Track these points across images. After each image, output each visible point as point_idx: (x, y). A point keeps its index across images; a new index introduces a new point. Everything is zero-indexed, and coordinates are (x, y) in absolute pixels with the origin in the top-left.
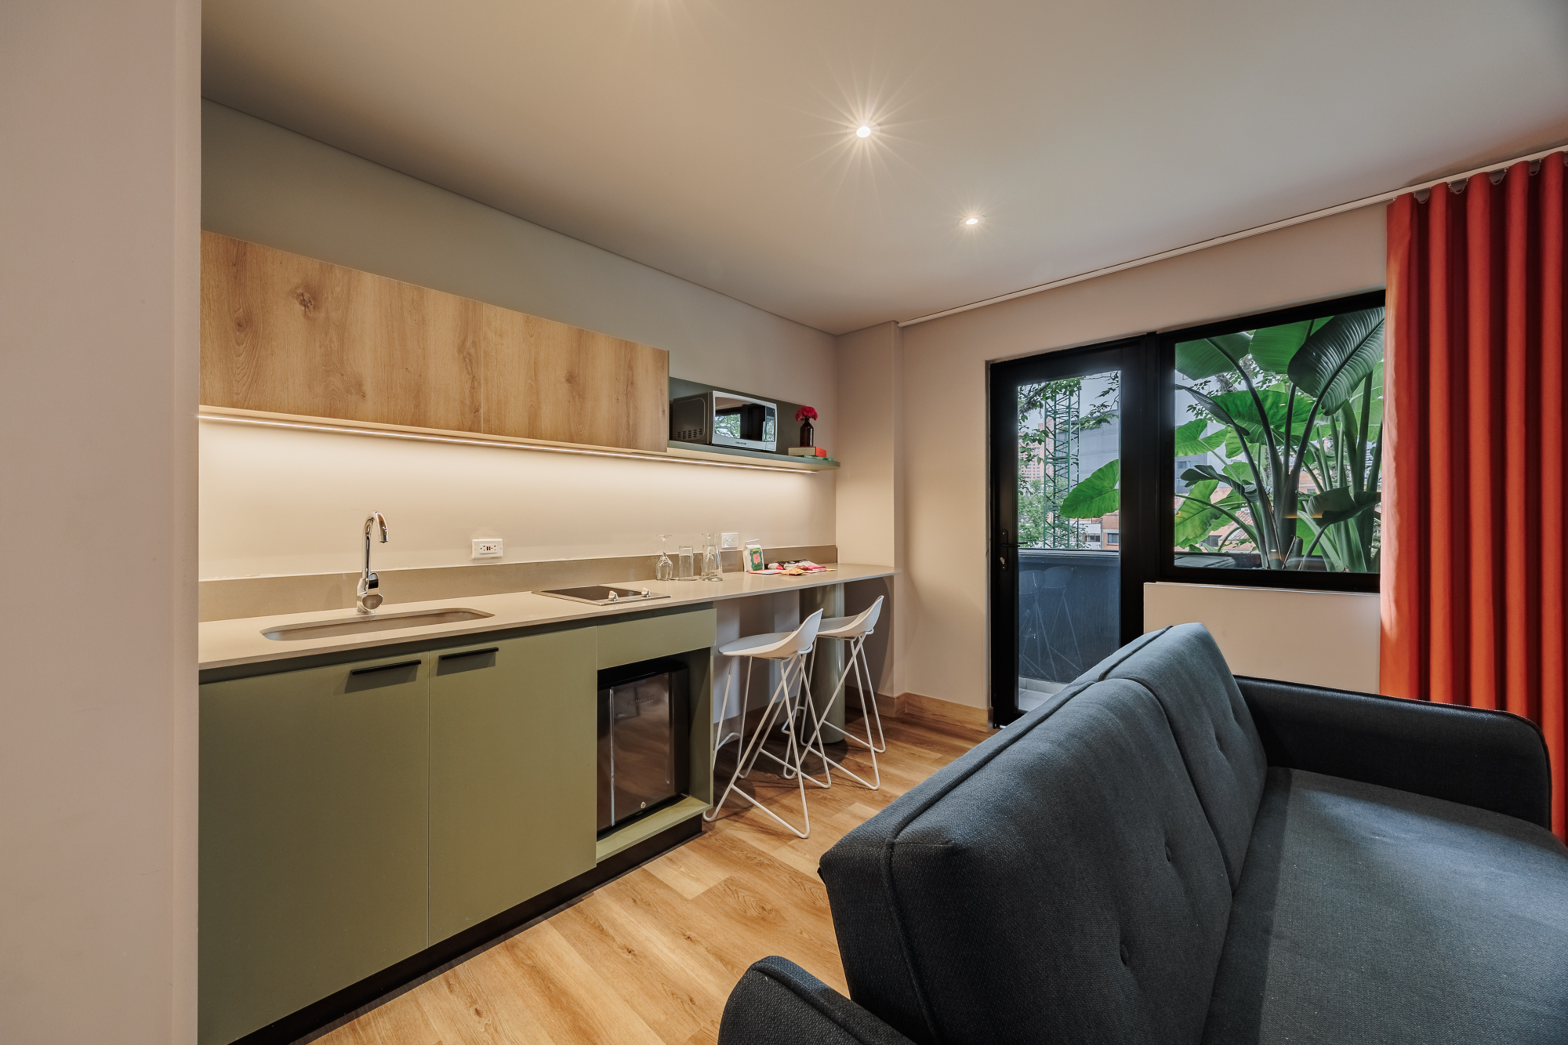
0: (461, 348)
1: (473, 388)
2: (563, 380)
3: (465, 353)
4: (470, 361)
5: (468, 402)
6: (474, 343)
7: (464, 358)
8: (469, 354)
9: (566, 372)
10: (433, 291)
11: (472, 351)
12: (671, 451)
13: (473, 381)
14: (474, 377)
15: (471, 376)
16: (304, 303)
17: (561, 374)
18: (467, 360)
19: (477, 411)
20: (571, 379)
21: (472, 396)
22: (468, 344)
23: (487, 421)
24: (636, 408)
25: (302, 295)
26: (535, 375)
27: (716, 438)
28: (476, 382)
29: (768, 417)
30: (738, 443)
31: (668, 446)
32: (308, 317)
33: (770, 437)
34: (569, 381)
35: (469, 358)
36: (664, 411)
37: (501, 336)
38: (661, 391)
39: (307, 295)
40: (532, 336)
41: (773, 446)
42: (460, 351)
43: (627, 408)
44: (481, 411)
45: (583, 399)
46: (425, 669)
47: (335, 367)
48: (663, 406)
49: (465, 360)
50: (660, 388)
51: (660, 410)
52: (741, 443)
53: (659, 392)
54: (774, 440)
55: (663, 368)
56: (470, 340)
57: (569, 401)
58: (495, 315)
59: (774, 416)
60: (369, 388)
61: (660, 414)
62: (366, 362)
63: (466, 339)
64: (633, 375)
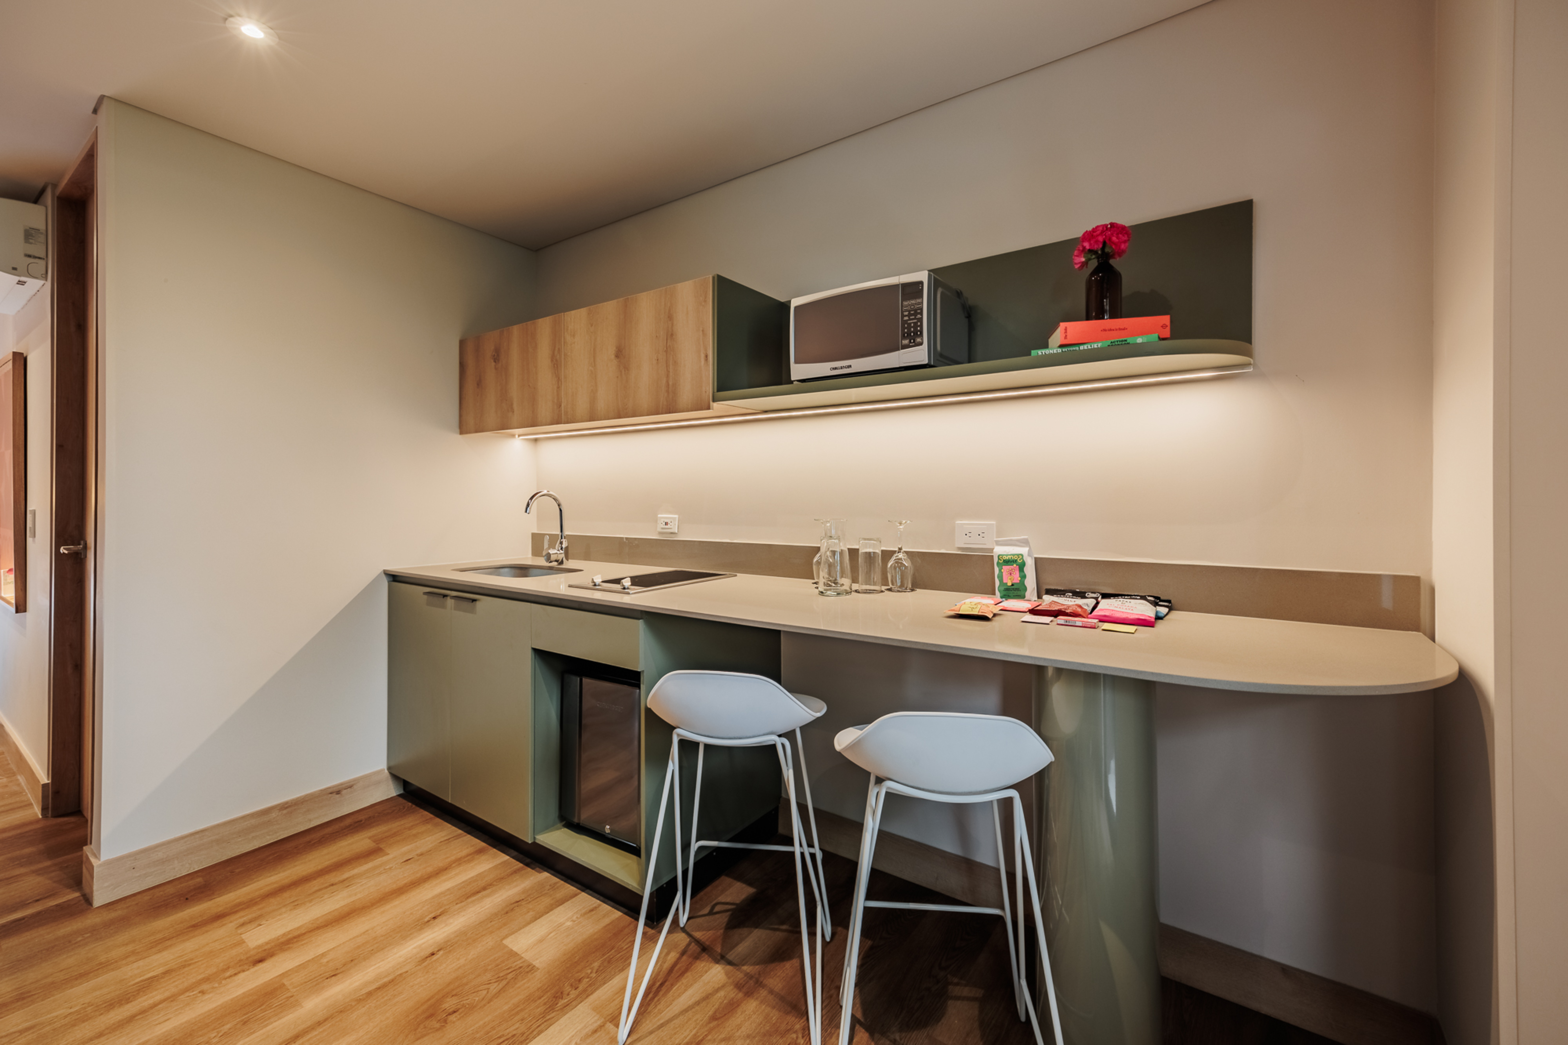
0: (553, 357)
1: (558, 387)
2: (613, 357)
3: (554, 361)
5: (556, 399)
6: (559, 349)
7: (554, 365)
8: (556, 360)
9: (615, 348)
10: (540, 320)
11: (558, 357)
12: (718, 407)
13: (558, 382)
15: (557, 378)
16: (495, 362)
17: (611, 351)
18: (556, 366)
19: (560, 406)
20: (620, 353)
21: (558, 395)
22: (556, 352)
23: (566, 413)
24: (675, 363)
25: (494, 355)
26: (594, 361)
27: (798, 371)
28: (560, 382)
29: (905, 303)
30: (836, 368)
31: (714, 401)
32: (496, 369)
33: (912, 337)
34: (617, 356)
35: (556, 364)
36: (707, 356)
37: (574, 336)
38: (703, 331)
39: (496, 354)
40: (592, 326)
41: (919, 354)
42: (552, 361)
43: (667, 366)
44: (563, 405)
45: (628, 370)
46: (450, 602)
47: (504, 397)
48: (706, 350)
49: (554, 367)
50: (701, 329)
51: (703, 356)
52: (841, 368)
53: (701, 332)
54: (921, 344)
55: (705, 301)
56: (557, 349)
57: (617, 377)
58: (571, 319)
59: (922, 297)
60: (515, 405)
61: (703, 361)
62: (514, 388)
63: (554, 350)
64: (672, 325)
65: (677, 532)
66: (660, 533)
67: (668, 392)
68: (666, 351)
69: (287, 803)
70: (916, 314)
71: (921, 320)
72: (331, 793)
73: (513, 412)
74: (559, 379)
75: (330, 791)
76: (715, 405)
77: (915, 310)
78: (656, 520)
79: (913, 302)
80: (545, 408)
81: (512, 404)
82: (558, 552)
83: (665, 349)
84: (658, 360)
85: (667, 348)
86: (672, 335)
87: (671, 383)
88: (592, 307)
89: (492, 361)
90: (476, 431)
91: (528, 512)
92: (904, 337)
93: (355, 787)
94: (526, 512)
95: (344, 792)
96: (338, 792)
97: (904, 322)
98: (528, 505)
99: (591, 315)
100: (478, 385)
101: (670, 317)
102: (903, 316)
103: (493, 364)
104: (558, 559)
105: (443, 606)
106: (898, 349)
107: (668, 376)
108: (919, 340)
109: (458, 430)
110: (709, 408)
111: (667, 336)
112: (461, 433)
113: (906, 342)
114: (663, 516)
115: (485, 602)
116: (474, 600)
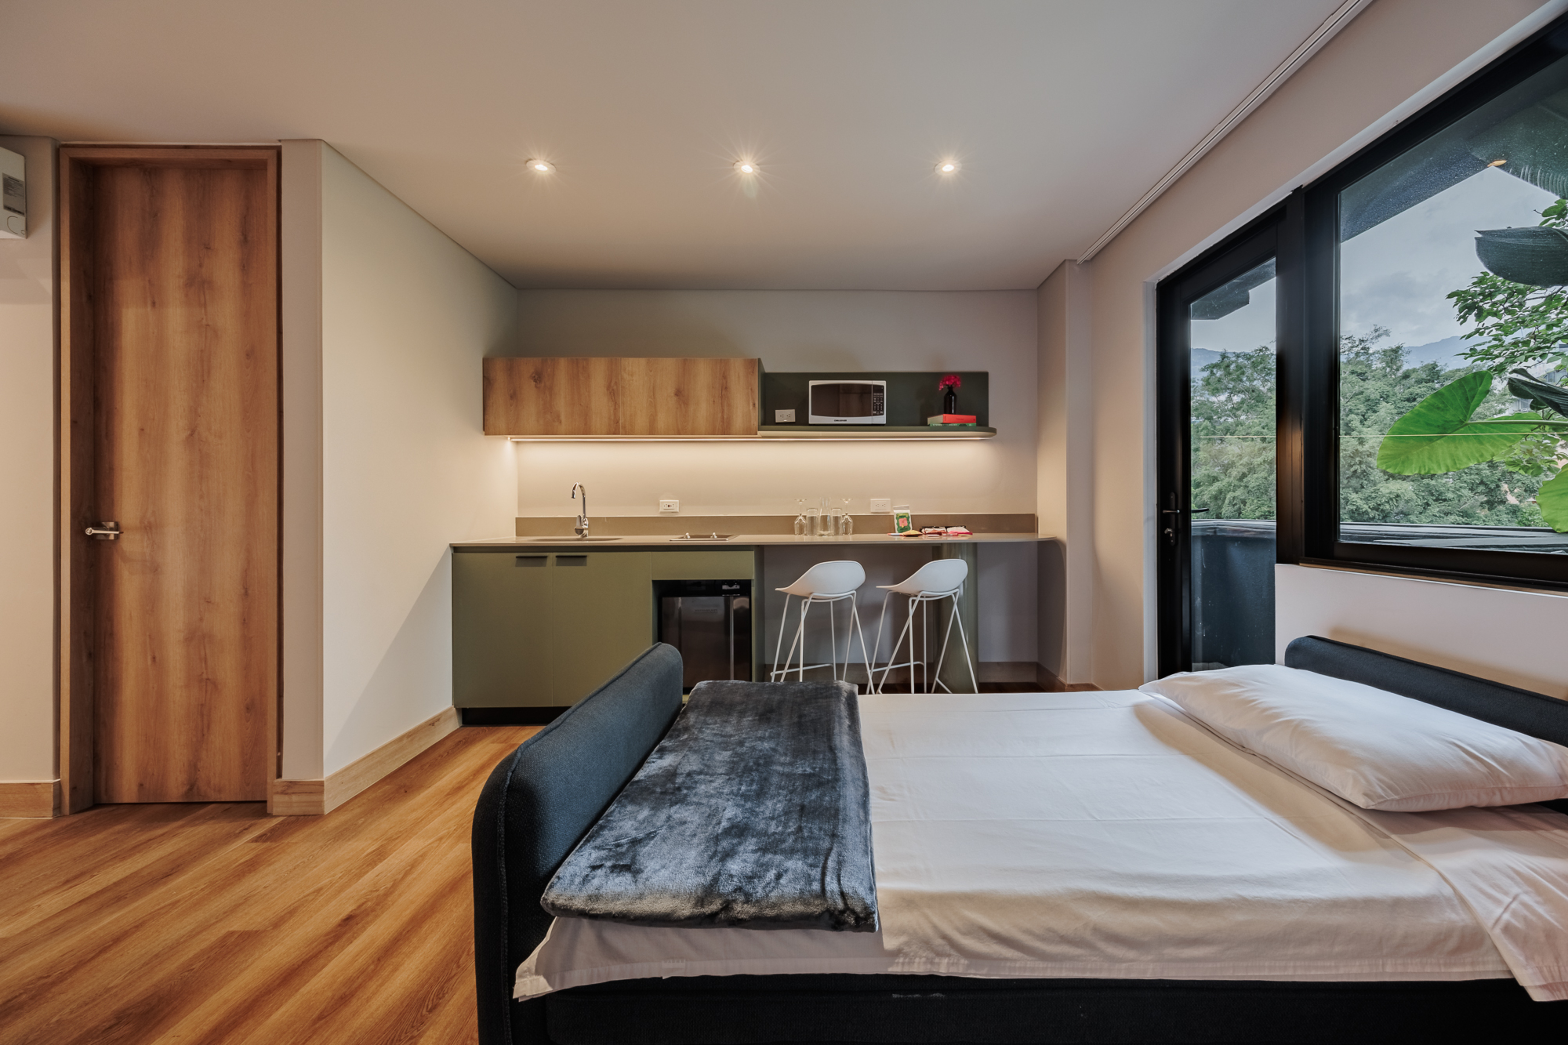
0: (609, 387)
1: (615, 409)
2: (673, 395)
3: (611, 390)
4: (614, 394)
5: (613, 417)
6: (616, 382)
7: (610, 393)
8: (613, 390)
9: (675, 389)
10: (595, 358)
11: (615, 388)
12: (760, 433)
13: (615, 405)
14: (616, 403)
16: (535, 381)
17: (671, 391)
19: (618, 422)
20: (678, 393)
21: (615, 414)
22: (613, 384)
23: (624, 427)
24: (729, 405)
26: (654, 394)
27: (813, 419)
28: (618, 405)
29: (875, 394)
30: (837, 421)
31: (759, 430)
32: (537, 387)
33: (879, 411)
34: (677, 395)
35: (612, 392)
36: (754, 405)
37: (632, 375)
38: (751, 389)
39: (536, 377)
40: (651, 371)
41: (882, 419)
42: (608, 389)
43: (722, 406)
44: (620, 422)
45: (687, 405)
46: (551, 561)
47: (548, 410)
48: (754, 400)
50: (749, 387)
51: (751, 404)
52: (841, 421)
53: (750, 390)
54: (883, 414)
55: (753, 372)
56: (613, 382)
57: (677, 408)
58: (629, 363)
59: (883, 393)
60: (563, 418)
61: (751, 407)
62: (561, 404)
63: (611, 381)
64: (726, 382)
65: (678, 511)
66: (662, 513)
67: (723, 421)
68: (722, 397)
69: (410, 732)
70: (880, 400)
71: (883, 403)
72: (430, 724)
73: (561, 422)
75: (429, 722)
76: (759, 432)
77: (880, 398)
78: (658, 504)
79: (878, 394)
80: (598, 422)
81: (558, 416)
82: (586, 528)
83: (720, 395)
84: (714, 401)
85: (722, 395)
86: (726, 388)
87: (725, 417)
88: (650, 358)
89: (532, 381)
92: (874, 410)
93: (441, 720)
94: (573, 498)
97: (874, 403)
98: (573, 493)
99: (650, 364)
101: (725, 377)
102: (874, 400)
103: (533, 383)
106: (870, 415)
107: (723, 412)
108: (881, 412)
109: (482, 431)
110: (754, 433)
111: (722, 388)
112: (486, 434)
113: (875, 412)
114: (664, 501)
116: (585, 557)
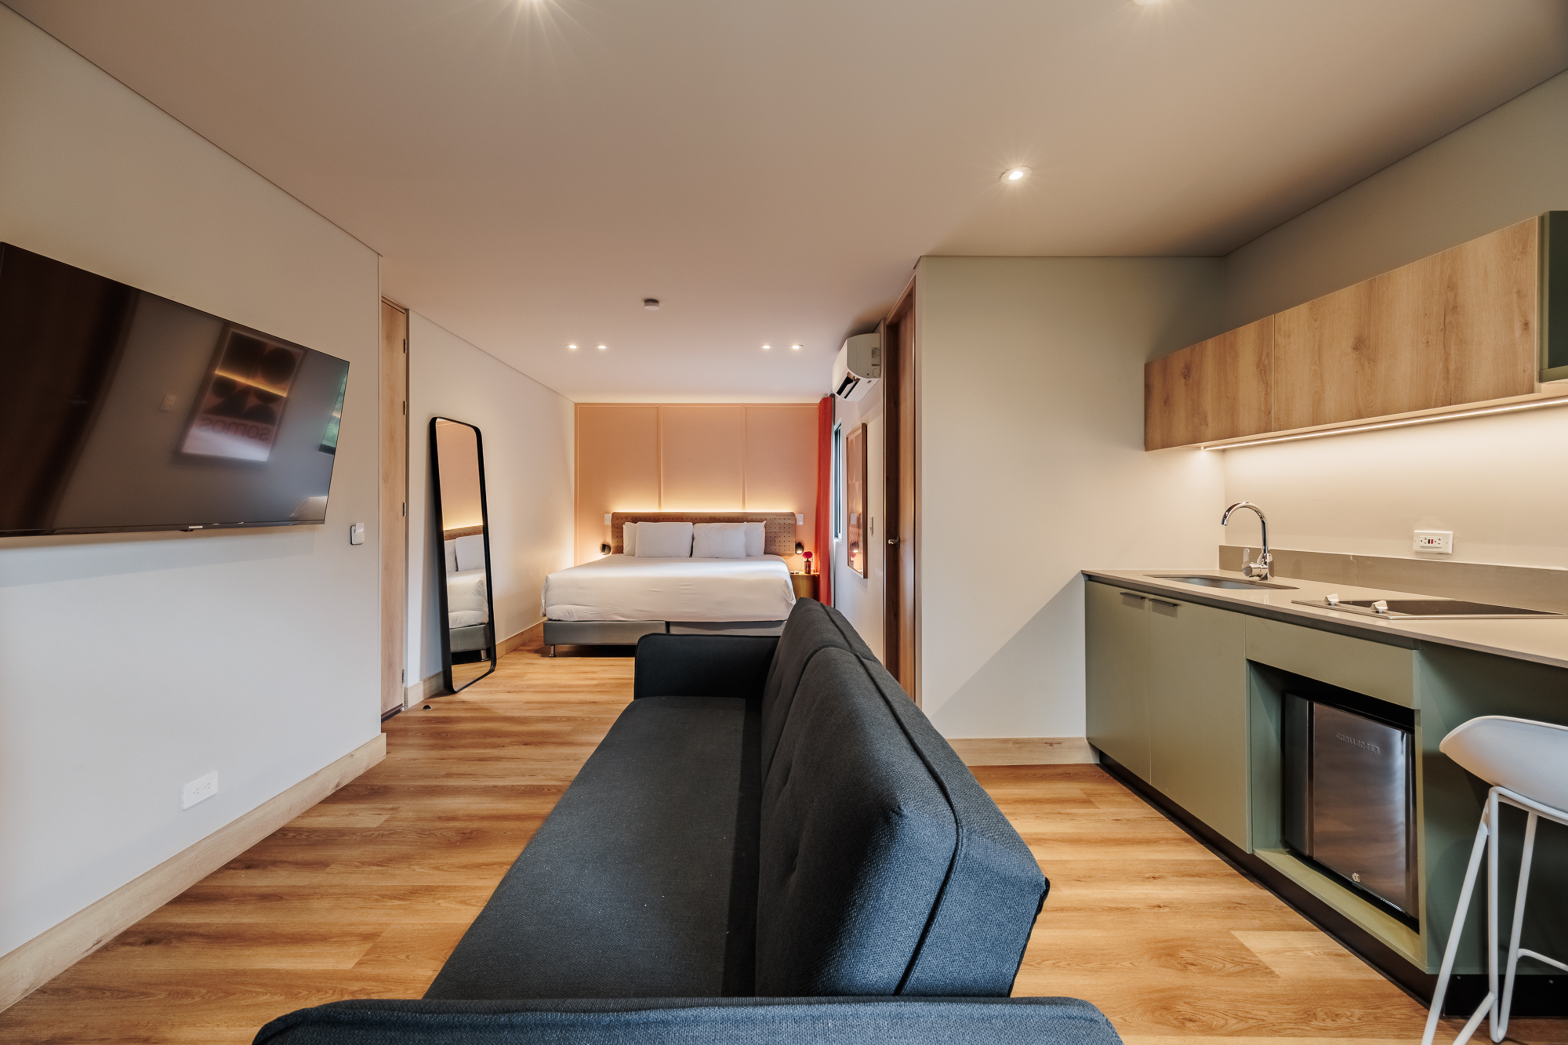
0: (1259, 364)
1: (1267, 394)
2: (1350, 349)
3: (1261, 367)
4: (1265, 372)
5: (1263, 408)
6: (1268, 354)
7: (1261, 370)
8: (1264, 366)
9: (1353, 340)
10: (1242, 328)
11: (1266, 362)
13: (1267, 388)
14: (1267, 384)
15: (1265, 385)
16: (1185, 378)
17: (1347, 343)
18: (1263, 372)
19: (1270, 413)
20: (1359, 345)
21: (1266, 402)
22: (1264, 357)
24: (1462, 342)
25: (1184, 372)
26: (1319, 359)
28: (1269, 388)
31: (1541, 381)
32: (1186, 385)
34: (1356, 348)
35: (1263, 369)
37: (1289, 336)
38: (1520, 292)
39: (1186, 371)
40: (1316, 320)
42: (1258, 367)
43: (1445, 349)
44: (1273, 412)
45: (1374, 362)
46: (1148, 604)
47: (1196, 411)
48: (1525, 317)
49: (1261, 373)
50: (1516, 290)
51: (1519, 325)
53: (1516, 295)
55: (1524, 253)
56: (1264, 354)
57: (1357, 372)
58: (1286, 319)
60: (1210, 419)
61: (1518, 332)
62: (1208, 402)
63: (1261, 355)
64: (1456, 295)
65: (1450, 552)
66: (1418, 553)
67: (1447, 379)
68: (1444, 330)
69: (1017, 739)
72: (1046, 743)
73: (1207, 425)
74: (1267, 385)
75: (1045, 741)
76: (1544, 385)
78: (1413, 537)
80: (1247, 417)
81: (1206, 417)
82: (1261, 566)
83: (1442, 327)
84: (1428, 342)
85: (1445, 326)
86: (1455, 308)
87: (1452, 367)
88: (1315, 301)
89: (1182, 378)
90: (1163, 447)
91: (1225, 523)
93: (1064, 745)
94: (1223, 523)
95: (1055, 746)
96: (1051, 745)
98: (1225, 517)
99: (1315, 309)
100: (1165, 403)
101: (1452, 287)
103: (1183, 380)
104: (1261, 574)
105: (1141, 607)
107: (1447, 359)
109: (1143, 447)
110: (1531, 390)
111: (1445, 311)
112: (1147, 449)
114: (1424, 532)
115: (1186, 608)
116: (1175, 605)
